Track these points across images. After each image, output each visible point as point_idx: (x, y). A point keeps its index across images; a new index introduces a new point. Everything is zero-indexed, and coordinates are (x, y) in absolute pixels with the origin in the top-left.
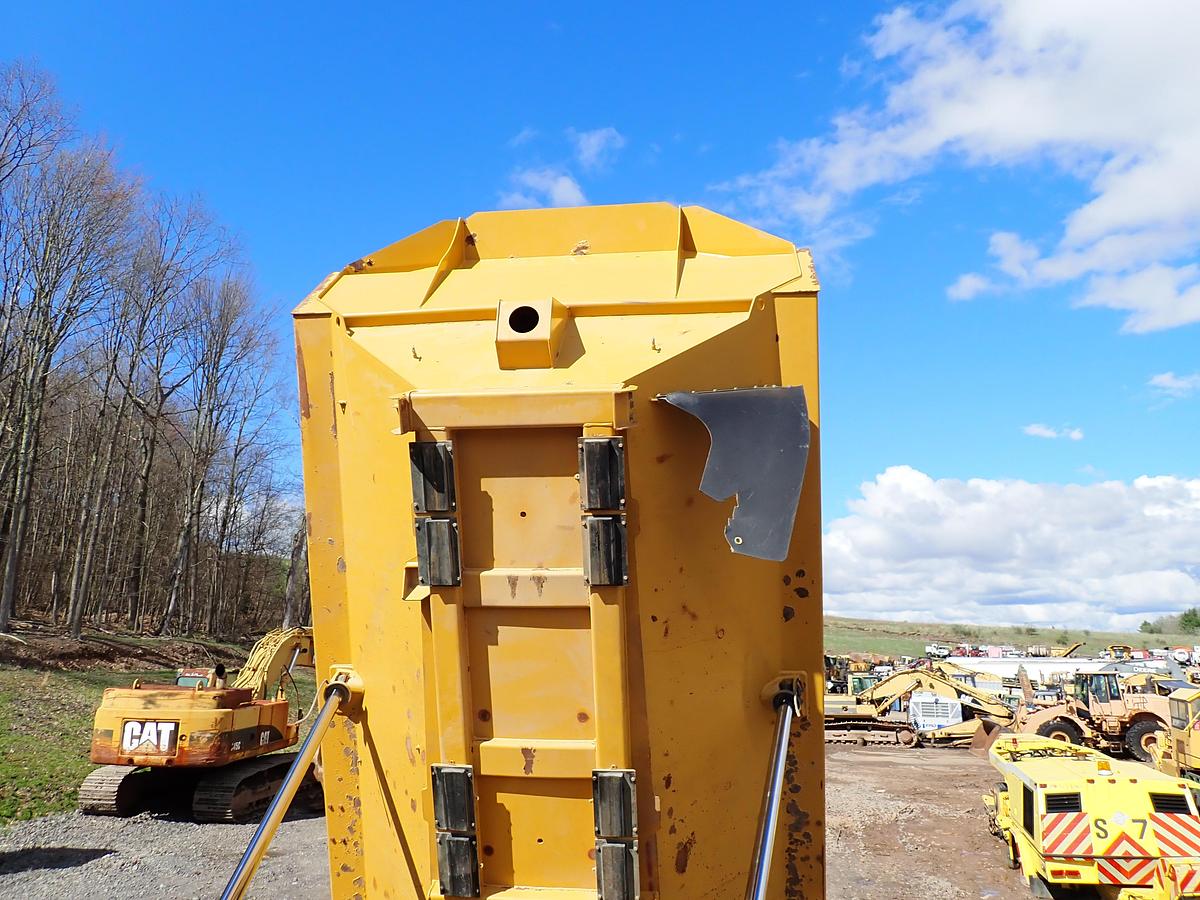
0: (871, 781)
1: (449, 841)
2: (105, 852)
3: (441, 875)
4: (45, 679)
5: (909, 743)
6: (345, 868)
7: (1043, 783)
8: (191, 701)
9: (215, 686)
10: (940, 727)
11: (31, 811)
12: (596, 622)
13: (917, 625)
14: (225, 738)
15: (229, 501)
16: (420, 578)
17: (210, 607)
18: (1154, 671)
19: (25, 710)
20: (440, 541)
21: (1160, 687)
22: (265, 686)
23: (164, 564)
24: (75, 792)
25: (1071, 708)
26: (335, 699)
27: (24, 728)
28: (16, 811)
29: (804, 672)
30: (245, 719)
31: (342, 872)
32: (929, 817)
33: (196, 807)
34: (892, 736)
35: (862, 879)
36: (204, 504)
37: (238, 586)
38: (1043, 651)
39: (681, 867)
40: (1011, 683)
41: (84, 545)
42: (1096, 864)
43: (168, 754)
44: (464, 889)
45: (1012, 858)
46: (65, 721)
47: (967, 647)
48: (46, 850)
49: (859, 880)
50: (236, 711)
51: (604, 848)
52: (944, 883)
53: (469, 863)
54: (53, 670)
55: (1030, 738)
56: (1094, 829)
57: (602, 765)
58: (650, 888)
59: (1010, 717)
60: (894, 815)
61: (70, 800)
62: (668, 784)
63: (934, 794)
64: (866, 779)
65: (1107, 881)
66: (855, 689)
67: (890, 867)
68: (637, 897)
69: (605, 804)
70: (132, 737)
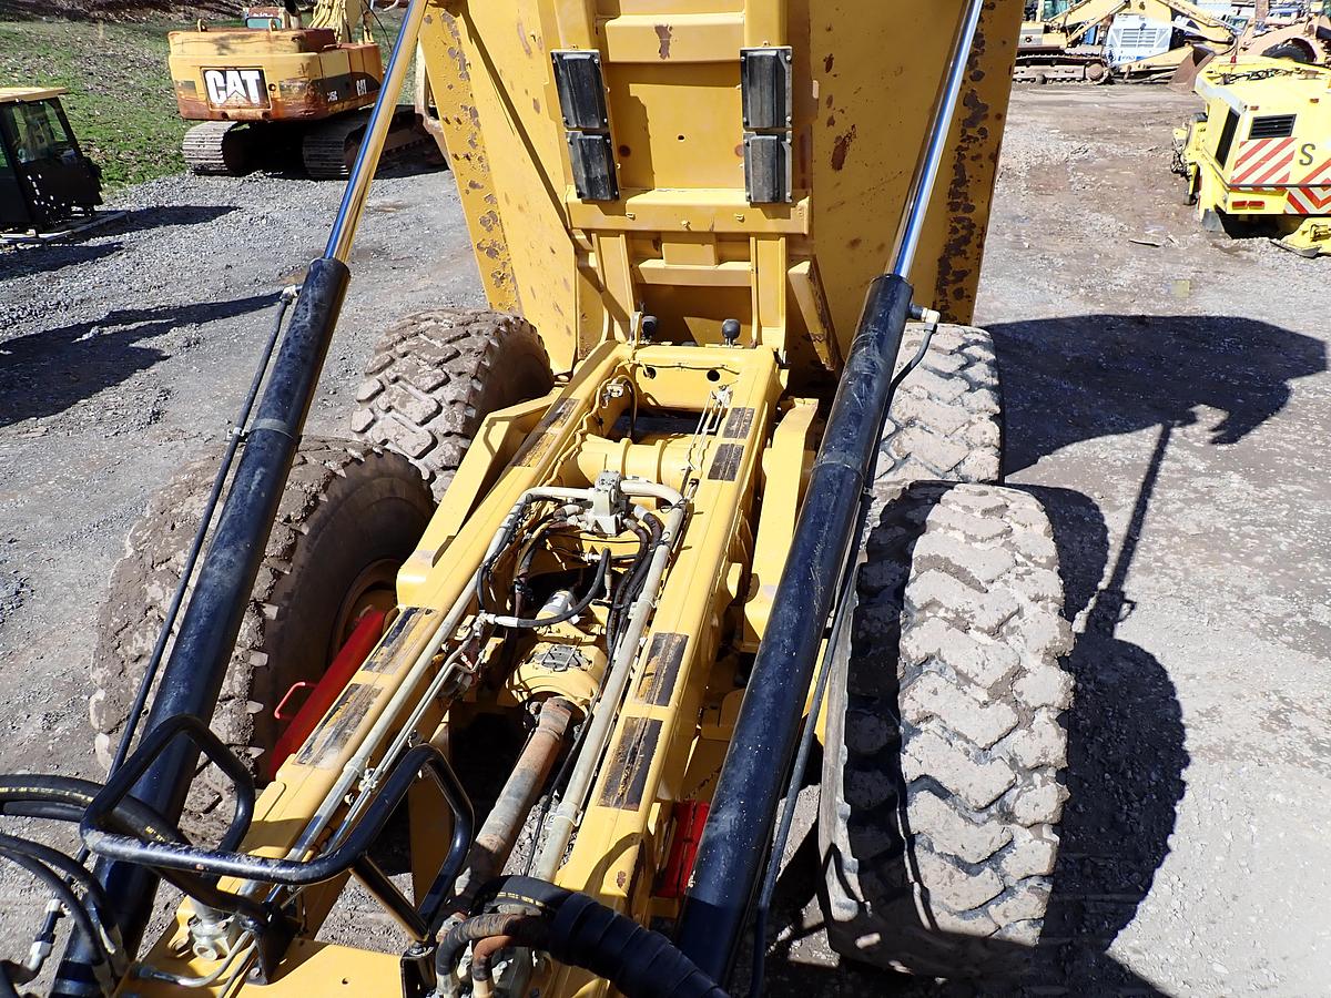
0: (1045, 121)
1: (580, 140)
2: (228, 209)
3: (576, 178)
4: (101, 32)
5: (1096, 79)
6: (473, 185)
7: (1255, 105)
8: (268, 44)
9: (290, 26)
10: (1139, 58)
11: (142, 173)
14: (319, 87)
19: (93, 68)
22: (347, 26)
24: (180, 155)
25: (1311, 27)
27: (100, 88)
28: (127, 175)
30: (334, 65)
31: (470, 190)
32: (1104, 156)
33: (308, 164)
34: (1078, 71)
35: (1019, 216)
39: (838, 163)
42: (1286, 195)
43: (262, 106)
44: (602, 192)
45: (1190, 192)
46: (139, 79)
48: (170, 208)
49: (1016, 218)
50: (322, 55)
51: (754, 141)
52: (1108, 219)
53: (605, 163)
54: (105, 22)
55: (1252, 60)
56: (1299, 156)
57: (753, 42)
58: (803, 185)
59: (1229, 43)
60: (1065, 156)
61: (177, 162)
62: (828, 68)
63: (1117, 132)
64: (1039, 119)
65: (1293, 211)
66: (1045, 15)
67: (1051, 206)
68: (788, 194)
69: (755, 90)
70: (218, 89)
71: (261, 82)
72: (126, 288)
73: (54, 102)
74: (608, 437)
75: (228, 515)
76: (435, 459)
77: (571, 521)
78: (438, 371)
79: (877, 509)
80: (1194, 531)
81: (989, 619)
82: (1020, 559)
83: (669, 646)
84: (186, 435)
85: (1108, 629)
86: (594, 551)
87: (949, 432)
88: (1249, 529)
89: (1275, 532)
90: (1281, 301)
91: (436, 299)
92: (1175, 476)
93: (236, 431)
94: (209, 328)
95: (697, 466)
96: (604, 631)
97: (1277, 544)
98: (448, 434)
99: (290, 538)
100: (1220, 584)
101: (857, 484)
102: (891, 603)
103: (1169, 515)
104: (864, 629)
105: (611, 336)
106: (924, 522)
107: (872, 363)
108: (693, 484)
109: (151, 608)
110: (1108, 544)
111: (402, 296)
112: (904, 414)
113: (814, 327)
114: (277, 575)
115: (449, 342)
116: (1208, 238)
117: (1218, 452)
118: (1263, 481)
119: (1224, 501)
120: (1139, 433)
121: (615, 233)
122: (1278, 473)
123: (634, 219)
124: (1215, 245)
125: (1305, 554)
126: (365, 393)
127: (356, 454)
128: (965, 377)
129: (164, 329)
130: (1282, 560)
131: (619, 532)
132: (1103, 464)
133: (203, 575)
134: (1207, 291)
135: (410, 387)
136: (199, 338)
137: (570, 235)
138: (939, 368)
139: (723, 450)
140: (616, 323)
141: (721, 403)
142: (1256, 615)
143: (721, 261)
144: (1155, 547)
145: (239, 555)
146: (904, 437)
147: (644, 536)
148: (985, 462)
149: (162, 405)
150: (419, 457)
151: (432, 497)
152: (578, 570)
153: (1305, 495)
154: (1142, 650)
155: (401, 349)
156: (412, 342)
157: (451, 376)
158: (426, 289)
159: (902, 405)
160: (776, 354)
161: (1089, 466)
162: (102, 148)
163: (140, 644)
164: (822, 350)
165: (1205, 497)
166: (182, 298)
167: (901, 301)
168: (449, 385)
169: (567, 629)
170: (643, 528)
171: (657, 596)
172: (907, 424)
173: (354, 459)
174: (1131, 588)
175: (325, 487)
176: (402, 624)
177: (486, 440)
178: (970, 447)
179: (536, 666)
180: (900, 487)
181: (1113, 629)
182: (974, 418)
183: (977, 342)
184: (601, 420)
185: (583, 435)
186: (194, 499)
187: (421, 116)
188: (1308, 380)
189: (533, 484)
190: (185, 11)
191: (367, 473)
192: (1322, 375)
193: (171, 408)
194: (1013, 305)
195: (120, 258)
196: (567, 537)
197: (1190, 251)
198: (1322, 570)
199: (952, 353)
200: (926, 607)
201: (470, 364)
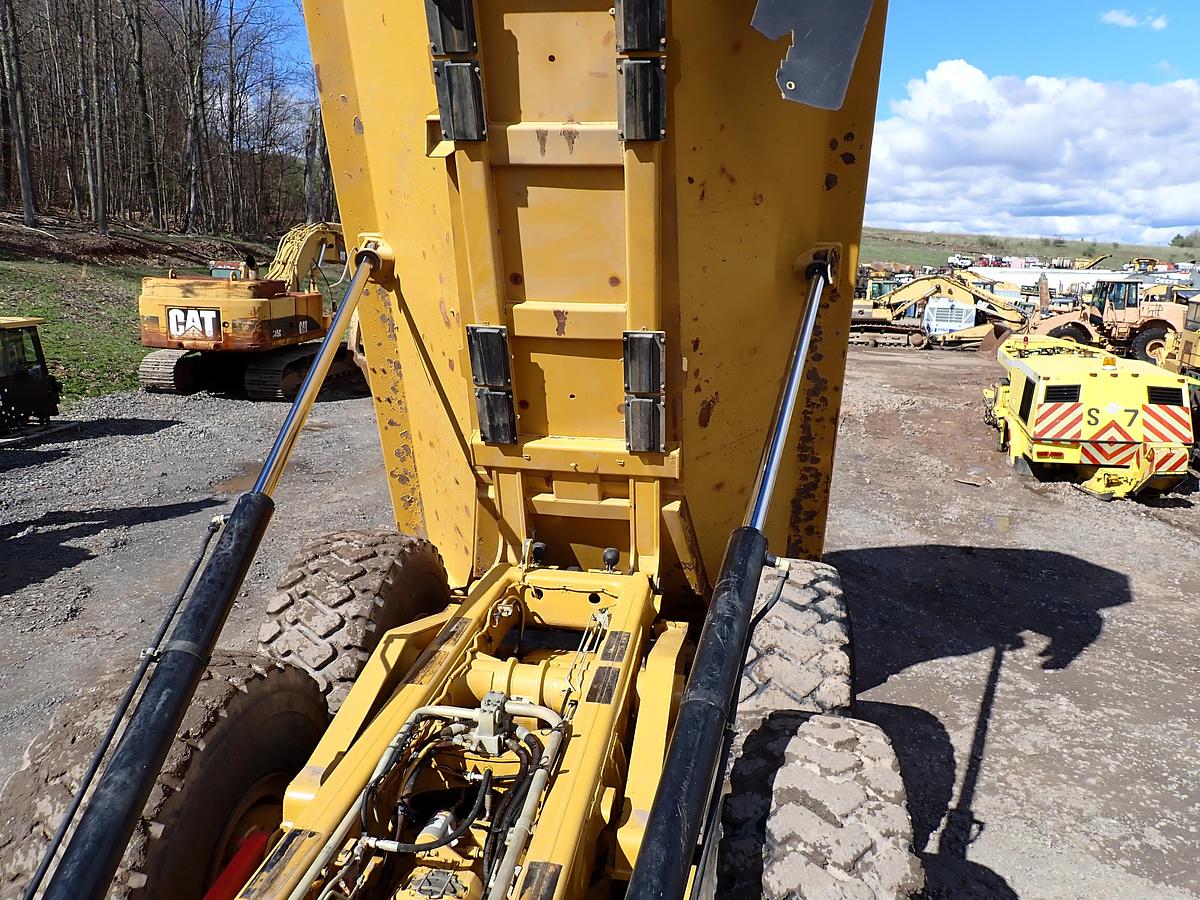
0: (878, 377)
1: (487, 395)
2: (172, 423)
3: (481, 424)
4: (84, 272)
5: (919, 345)
6: (391, 423)
7: (1046, 376)
8: (227, 291)
9: (248, 277)
10: (951, 331)
11: (98, 389)
12: (630, 182)
13: (942, 235)
14: (266, 325)
15: (232, 91)
16: (443, 132)
17: (231, 206)
18: (1176, 282)
19: (72, 300)
20: (463, 89)
21: (1178, 297)
22: (296, 279)
23: (177, 161)
24: (135, 374)
25: (1085, 315)
26: (366, 266)
27: (74, 317)
28: (85, 389)
29: (840, 244)
30: (282, 309)
31: (389, 426)
32: (929, 408)
33: (249, 387)
34: (903, 339)
35: (860, 456)
36: (207, 96)
37: (256, 184)
38: (1067, 263)
39: (704, 421)
40: (1027, 291)
41: (92, 139)
42: (1080, 448)
43: (214, 339)
44: (503, 437)
45: (1002, 442)
46: (112, 311)
47: (991, 257)
48: (119, 420)
49: (858, 457)
50: (272, 301)
51: (632, 402)
52: (935, 461)
53: (506, 413)
54: (89, 264)
55: (1040, 340)
56: (1086, 417)
57: (633, 325)
58: (674, 439)
59: (1022, 322)
60: (896, 406)
61: (132, 381)
62: (696, 347)
63: (937, 389)
64: (874, 375)
65: (1087, 461)
66: (873, 294)
67: (887, 448)
68: (662, 446)
69: (635, 363)
70: (178, 324)
71: (217, 321)
72: (66, 490)
73: (32, 329)
74: (496, 655)
75: (130, 735)
76: (333, 670)
77: (457, 740)
78: (344, 588)
79: (739, 741)
80: (1031, 752)
81: (843, 855)
82: (871, 793)
83: (543, 876)
84: (100, 633)
85: (960, 851)
86: (476, 771)
87: (804, 660)
88: (1079, 751)
89: (1103, 754)
90: (1086, 538)
91: (349, 510)
92: (1010, 697)
93: (150, 651)
94: (138, 530)
95: (577, 687)
96: (481, 854)
97: (1106, 766)
98: (348, 647)
99: (186, 754)
100: (1059, 805)
101: (721, 720)
102: (754, 836)
103: (1007, 735)
104: (728, 862)
105: (504, 559)
106: (783, 754)
107: (733, 607)
108: (573, 705)
109: (38, 823)
110: (954, 762)
111: (319, 507)
112: (764, 642)
113: (684, 556)
114: (168, 792)
115: (357, 561)
116: (1020, 480)
117: (1047, 675)
118: (1088, 705)
119: (1055, 722)
120: (975, 655)
121: (513, 471)
122: (1100, 696)
123: (529, 460)
124: (1026, 487)
125: (1132, 777)
126: (274, 606)
127: (258, 669)
128: (816, 610)
129: (95, 530)
130: (1112, 782)
131: (501, 752)
132: (946, 684)
133: (96, 797)
134: (1024, 526)
135: (317, 603)
136: (127, 540)
137: (474, 470)
138: (794, 600)
139: (601, 671)
140: (509, 546)
141: (600, 625)
142: (1095, 837)
143: (603, 497)
144: (997, 767)
145: (135, 776)
146: (765, 664)
147: (525, 757)
148: (837, 690)
149: (81, 603)
150: (318, 669)
151: (328, 708)
152: (460, 789)
153: (1126, 719)
154: (993, 873)
155: (312, 566)
156: (324, 560)
157: (357, 593)
158: (341, 501)
159: (762, 635)
160: (651, 580)
161: (934, 686)
162: (67, 366)
163: (20, 862)
164: (691, 577)
165: (1039, 719)
166: (117, 501)
167: (757, 551)
168: (354, 602)
169: (446, 854)
170: (524, 749)
171: (533, 821)
172: (767, 651)
173: (258, 676)
174: (980, 806)
175: (226, 704)
176: (285, 846)
177: (383, 656)
178: (824, 675)
179: (413, 892)
180: (760, 717)
181: (964, 850)
182: (826, 647)
183: (826, 578)
184: (490, 637)
185: (473, 653)
186: (99, 712)
187: (352, 352)
188: (1117, 609)
189: (422, 704)
190: (159, 258)
191: (268, 688)
192: (1128, 605)
193: (90, 606)
194: (859, 534)
195: (66, 463)
196: (451, 756)
197: (1007, 491)
198: (1149, 792)
199: (805, 587)
200: (787, 840)
201: (374, 582)
